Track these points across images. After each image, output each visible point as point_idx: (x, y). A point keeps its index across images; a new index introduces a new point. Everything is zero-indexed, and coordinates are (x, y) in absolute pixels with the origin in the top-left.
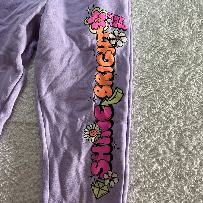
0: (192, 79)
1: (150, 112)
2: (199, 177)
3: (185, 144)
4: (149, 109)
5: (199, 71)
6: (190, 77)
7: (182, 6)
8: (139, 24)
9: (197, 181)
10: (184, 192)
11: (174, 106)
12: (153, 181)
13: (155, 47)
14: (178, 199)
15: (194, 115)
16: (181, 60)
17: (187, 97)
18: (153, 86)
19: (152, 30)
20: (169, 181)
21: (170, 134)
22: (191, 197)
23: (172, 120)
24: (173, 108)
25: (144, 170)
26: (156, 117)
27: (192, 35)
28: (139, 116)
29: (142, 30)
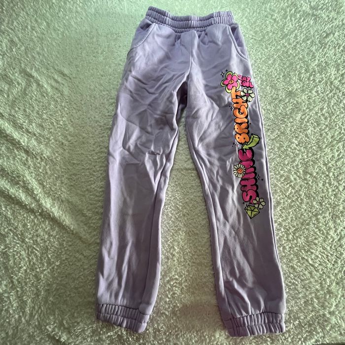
0: (308, 121)
1: (279, 150)
2: (324, 194)
3: (310, 172)
4: (279, 148)
5: (313, 115)
6: (306, 120)
7: (291, 64)
8: (260, 82)
9: (322, 197)
10: (314, 206)
11: (297, 144)
12: (289, 201)
13: (275, 99)
14: (310, 211)
15: (313, 149)
16: (297, 107)
17: (306, 135)
18: (278, 130)
19: (270, 86)
20: (301, 199)
21: (297, 165)
22: (320, 209)
23: (297, 155)
24: (297, 145)
25: (282, 194)
26: (285, 153)
27: (303, 86)
28: (272, 154)
29: (263, 87)
